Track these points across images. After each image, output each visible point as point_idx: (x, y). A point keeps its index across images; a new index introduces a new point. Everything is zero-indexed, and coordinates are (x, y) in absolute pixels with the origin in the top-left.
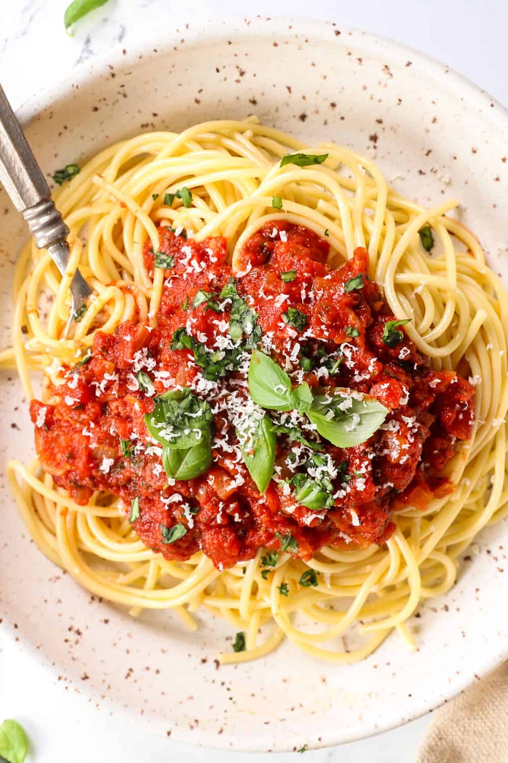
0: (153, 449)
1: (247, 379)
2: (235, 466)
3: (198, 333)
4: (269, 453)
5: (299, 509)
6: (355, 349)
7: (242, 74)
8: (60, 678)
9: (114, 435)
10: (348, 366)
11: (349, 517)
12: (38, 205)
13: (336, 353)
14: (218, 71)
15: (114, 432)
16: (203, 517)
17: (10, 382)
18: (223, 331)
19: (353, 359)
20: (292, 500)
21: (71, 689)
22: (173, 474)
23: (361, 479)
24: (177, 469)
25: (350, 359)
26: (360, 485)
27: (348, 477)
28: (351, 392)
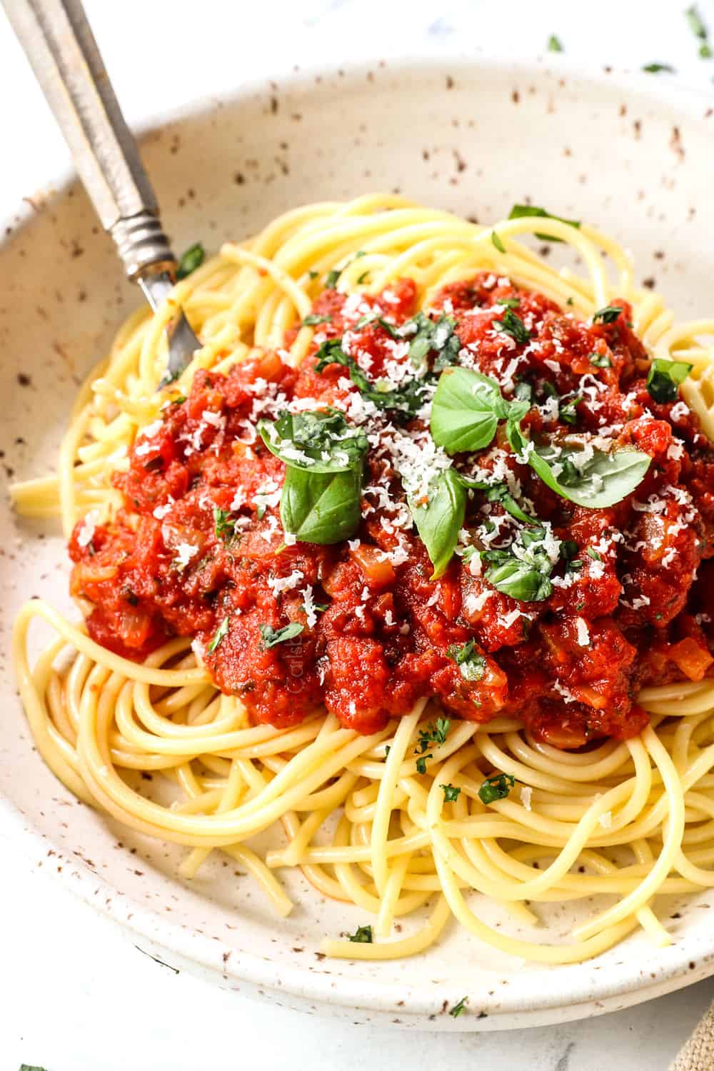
0: (265, 499)
1: (429, 428)
2: (395, 531)
3: (360, 353)
4: (452, 505)
5: (492, 602)
6: (602, 387)
7: (461, 167)
8: (50, 853)
9: (205, 508)
10: (590, 408)
11: (574, 633)
12: (139, 215)
13: (573, 392)
14: (426, 156)
15: (205, 503)
16: (334, 614)
17: (42, 541)
18: (400, 356)
19: (599, 400)
20: (483, 583)
21: (67, 870)
22: (295, 529)
23: (597, 562)
24: (302, 521)
25: (593, 398)
26: (596, 570)
27: (576, 563)
28: (592, 438)
